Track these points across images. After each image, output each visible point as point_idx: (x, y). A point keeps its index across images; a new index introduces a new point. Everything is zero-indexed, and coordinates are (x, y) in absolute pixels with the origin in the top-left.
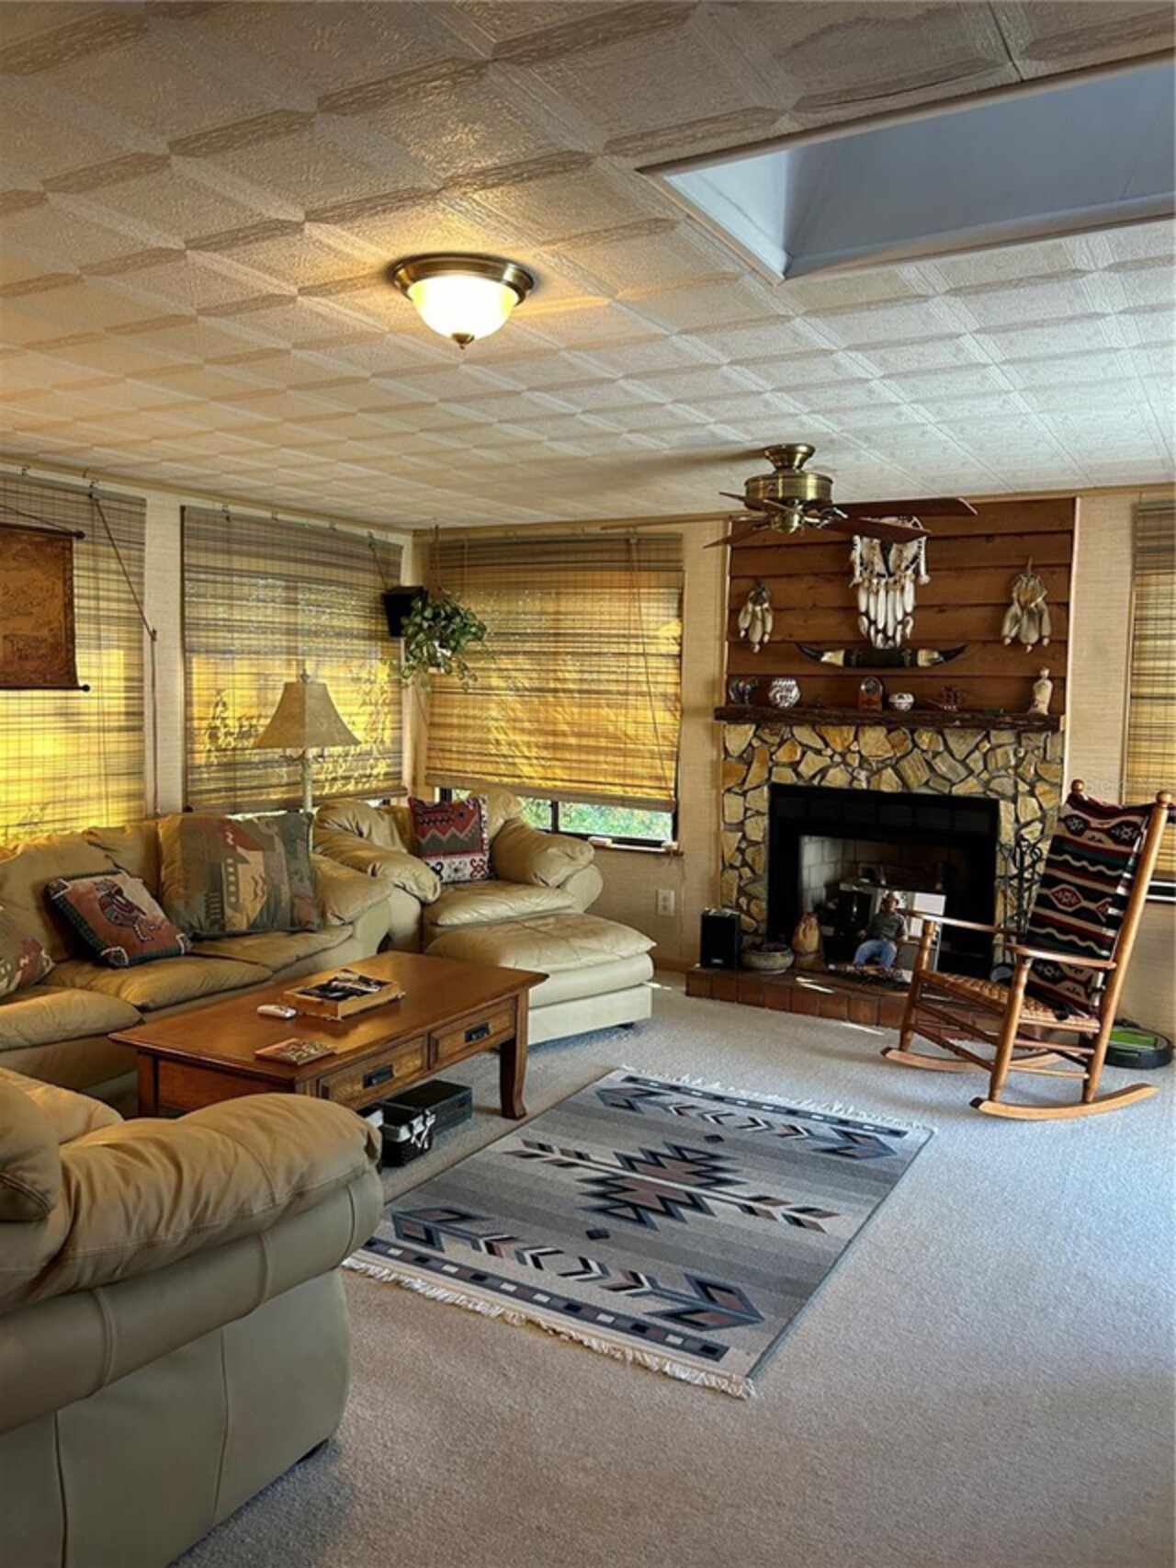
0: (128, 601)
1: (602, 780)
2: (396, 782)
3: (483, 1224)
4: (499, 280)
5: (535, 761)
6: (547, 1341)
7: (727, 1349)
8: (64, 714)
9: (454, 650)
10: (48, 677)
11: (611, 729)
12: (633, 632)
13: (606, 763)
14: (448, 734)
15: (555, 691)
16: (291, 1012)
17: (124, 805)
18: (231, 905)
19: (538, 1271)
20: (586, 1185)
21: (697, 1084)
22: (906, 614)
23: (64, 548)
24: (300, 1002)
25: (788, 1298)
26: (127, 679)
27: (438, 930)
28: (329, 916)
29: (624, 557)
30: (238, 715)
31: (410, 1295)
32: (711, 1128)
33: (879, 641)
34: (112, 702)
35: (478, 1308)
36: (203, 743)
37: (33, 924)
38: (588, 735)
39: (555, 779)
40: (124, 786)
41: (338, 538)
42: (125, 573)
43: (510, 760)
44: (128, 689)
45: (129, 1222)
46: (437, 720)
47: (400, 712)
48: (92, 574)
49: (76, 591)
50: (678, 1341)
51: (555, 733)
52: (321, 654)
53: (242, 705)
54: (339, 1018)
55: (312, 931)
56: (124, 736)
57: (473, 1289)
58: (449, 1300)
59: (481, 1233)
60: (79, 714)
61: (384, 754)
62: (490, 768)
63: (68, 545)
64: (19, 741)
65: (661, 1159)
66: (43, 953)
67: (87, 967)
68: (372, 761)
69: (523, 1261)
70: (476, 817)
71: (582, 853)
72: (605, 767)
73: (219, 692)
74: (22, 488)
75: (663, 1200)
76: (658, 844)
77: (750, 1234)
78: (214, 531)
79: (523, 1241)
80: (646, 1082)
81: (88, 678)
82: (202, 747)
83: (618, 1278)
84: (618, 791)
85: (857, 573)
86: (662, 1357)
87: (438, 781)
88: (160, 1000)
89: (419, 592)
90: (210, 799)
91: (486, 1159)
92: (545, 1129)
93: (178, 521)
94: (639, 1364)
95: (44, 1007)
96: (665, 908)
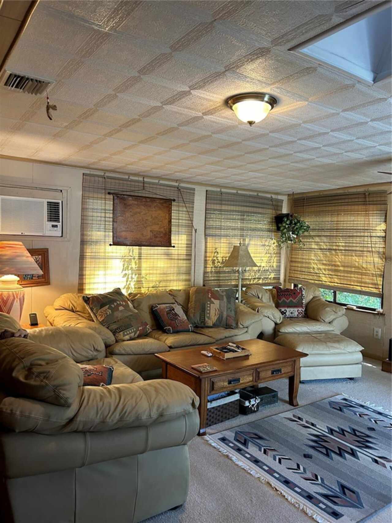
0: (188, 220)
1: (353, 284)
2: (278, 281)
3: (266, 442)
4: (263, 101)
5: (327, 276)
6: (272, 492)
7: (343, 515)
8: (168, 255)
9: (297, 235)
10: (163, 243)
11: (357, 264)
12: (366, 228)
13: (354, 277)
14: (296, 265)
15: (336, 250)
16: (210, 355)
17: (184, 283)
18: (207, 317)
19: (279, 464)
20: (310, 436)
21: (373, 406)
23: (169, 204)
24: (214, 351)
25: (378, 502)
26: (187, 244)
27: (280, 334)
28: (239, 324)
29: (363, 200)
30: (222, 256)
31: (230, 462)
32: (372, 425)
34: (182, 251)
35: (252, 473)
36: (210, 265)
37: (147, 317)
38: (348, 267)
39: (335, 283)
40: (184, 277)
41: (259, 198)
42: (188, 212)
43: (318, 275)
44: (187, 247)
45: (97, 413)
46: (293, 260)
47: (280, 257)
48: (177, 212)
49: (172, 217)
50: (324, 507)
51: (335, 266)
52: (251, 237)
53: (223, 253)
54: (225, 359)
55: (232, 329)
56: (185, 262)
57: (253, 465)
58: (243, 467)
59: (264, 445)
60: (171, 254)
61: (273, 271)
62: (311, 277)
63: (170, 203)
64: (153, 262)
65: (345, 433)
66: (148, 326)
67: (160, 332)
68: (268, 273)
69: (275, 459)
70: (300, 295)
71: (340, 311)
72: (355, 279)
73: (216, 249)
74: (158, 187)
75: (340, 449)
76: (374, 310)
77: (372, 471)
78: (217, 198)
79: (278, 452)
80: (351, 402)
81: (175, 244)
82: (209, 266)
83: (309, 475)
84: (359, 288)
86: (314, 511)
87: (293, 281)
88: (176, 345)
89: (287, 215)
90: (211, 283)
91: (277, 419)
92: (303, 412)
93: (205, 195)
94: (304, 511)
95: (139, 343)
96: (377, 335)
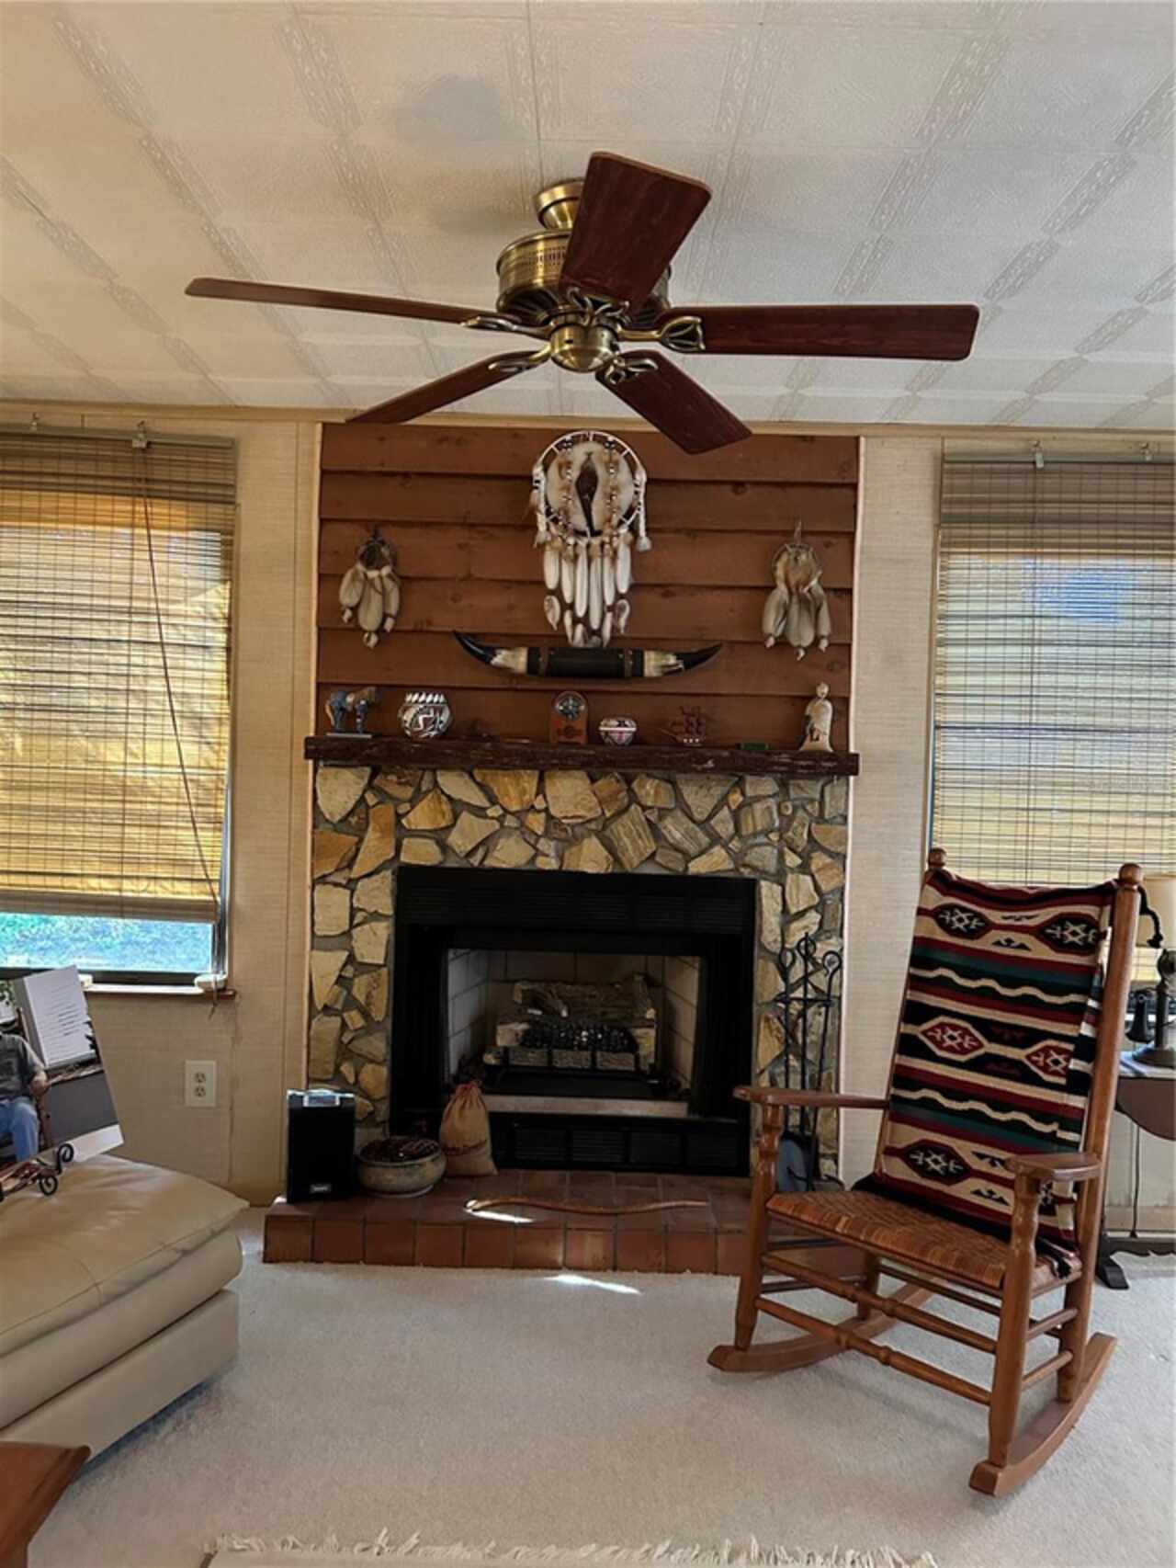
11: (95, 776)
12: (138, 604)
13: (84, 837)
22: (618, 596)
33: (577, 636)
38: (46, 788)
76: (187, 979)
85: (542, 528)
96: (200, 1093)
